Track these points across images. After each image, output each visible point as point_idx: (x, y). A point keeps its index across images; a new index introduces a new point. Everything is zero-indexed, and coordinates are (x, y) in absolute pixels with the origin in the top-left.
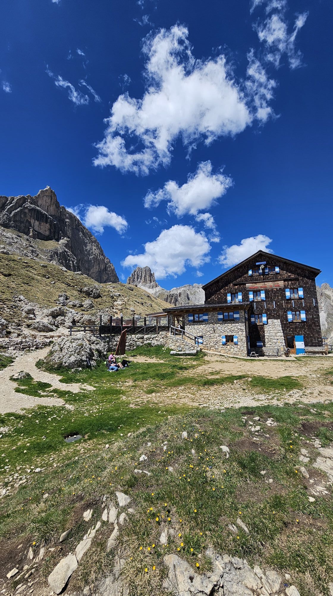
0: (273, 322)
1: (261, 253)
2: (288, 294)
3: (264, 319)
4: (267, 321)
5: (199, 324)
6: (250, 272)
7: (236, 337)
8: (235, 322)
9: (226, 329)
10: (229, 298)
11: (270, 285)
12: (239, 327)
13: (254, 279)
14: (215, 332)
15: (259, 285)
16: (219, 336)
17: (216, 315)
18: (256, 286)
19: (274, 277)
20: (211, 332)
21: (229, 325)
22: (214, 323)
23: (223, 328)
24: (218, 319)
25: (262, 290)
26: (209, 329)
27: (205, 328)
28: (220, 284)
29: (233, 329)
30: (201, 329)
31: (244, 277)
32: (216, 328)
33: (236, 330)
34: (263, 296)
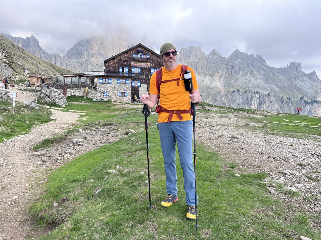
0: (143, 86)
1: (141, 45)
3: (139, 84)
5: (106, 85)
6: (134, 56)
7: (127, 93)
8: (126, 85)
9: (121, 88)
10: (121, 70)
11: (143, 65)
12: (128, 88)
13: (136, 60)
14: (115, 90)
15: (138, 64)
16: (118, 92)
17: (116, 80)
18: (136, 64)
19: (146, 61)
20: (113, 90)
21: (123, 86)
22: (115, 85)
23: (120, 88)
24: (117, 83)
25: (139, 67)
26: (111, 88)
27: (110, 87)
28: (116, 60)
29: (125, 89)
30: (107, 88)
31: (130, 58)
32: (116, 88)
33: (127, 89)
34: (140, 71)
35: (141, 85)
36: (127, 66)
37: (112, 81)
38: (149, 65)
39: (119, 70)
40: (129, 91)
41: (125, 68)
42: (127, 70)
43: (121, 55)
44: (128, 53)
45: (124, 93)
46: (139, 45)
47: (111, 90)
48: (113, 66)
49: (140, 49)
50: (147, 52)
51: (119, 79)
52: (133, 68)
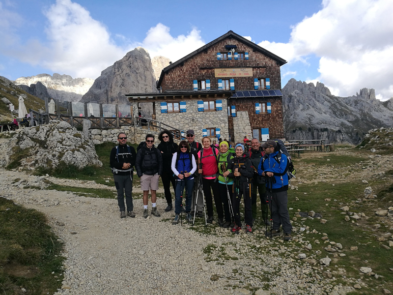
0: (241, 114)
1: (232, 34)
2: (256, 84)
3: (234, 111)
4: (236, 113)
5: (174, 114)
6: (219, 56)
7: (219, 130)
8: (217, 112)
9: (207, 120)
10: (196, 86)
11: (239, 73)
12: (222, 118)
13: (223, 65)
14: (195, 124)
15: (228, 73)
16: (200, 129)
17: (196, 104)
18: (225, 73)
19: (243, 65)
20: (190, 125)
21: (211, 116)
22: (193, 114)
23: (203, 120)
24: (198, 109)
25: (231, 78)
26: (187, 122)
27: (182, 120)
28: (185, 68)
29: (215, 120)
30: (178, 121)
31: (212, 61)
32: (196, 120)
33: (219, 121)
34: (232, 84)
35: (238, 112)
36: (209, 77)
37: (188, 105)
38: (249, 72)
39: (192, 86)
40: (223, 125)
41: (203, 83)
42: (208, 85)
43: (195, 55)
44: (209, 52)
45: (215, 129)
46: (230, 34)
47: (187, 126)
48: (180, 79)
49: (231, 42)
50: (245, 48)
51: (201, 100)
52: (219, 80)
